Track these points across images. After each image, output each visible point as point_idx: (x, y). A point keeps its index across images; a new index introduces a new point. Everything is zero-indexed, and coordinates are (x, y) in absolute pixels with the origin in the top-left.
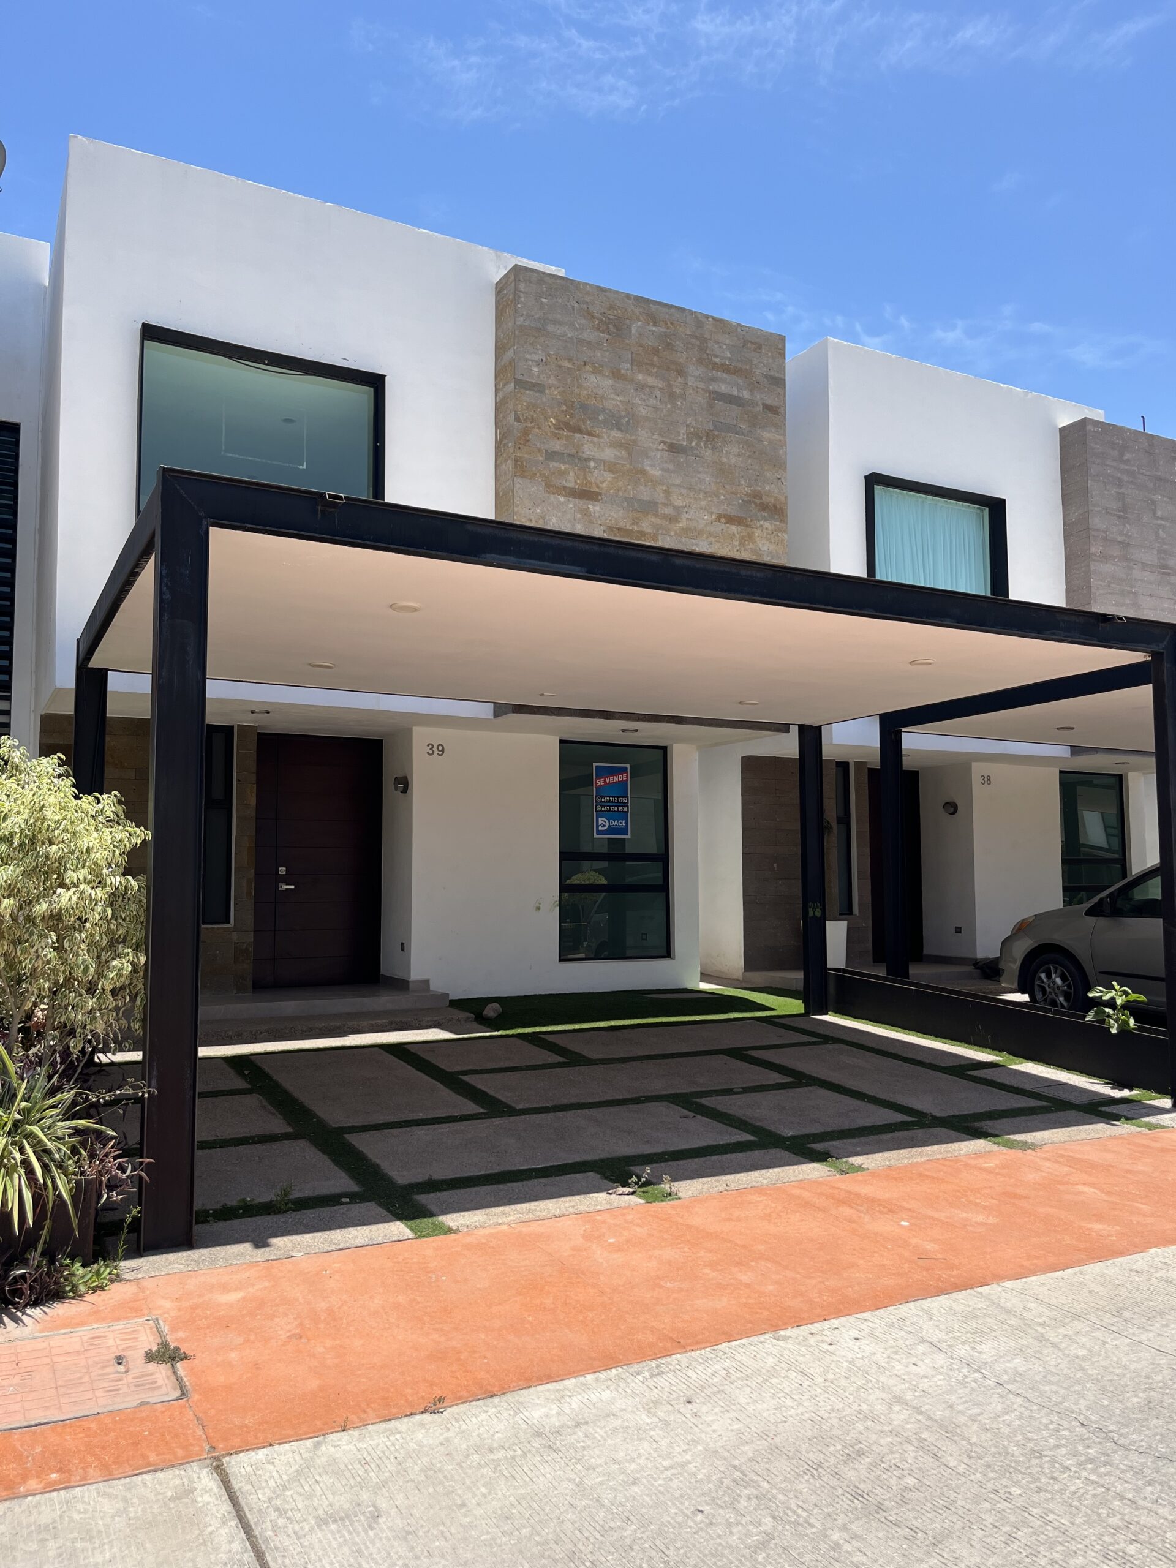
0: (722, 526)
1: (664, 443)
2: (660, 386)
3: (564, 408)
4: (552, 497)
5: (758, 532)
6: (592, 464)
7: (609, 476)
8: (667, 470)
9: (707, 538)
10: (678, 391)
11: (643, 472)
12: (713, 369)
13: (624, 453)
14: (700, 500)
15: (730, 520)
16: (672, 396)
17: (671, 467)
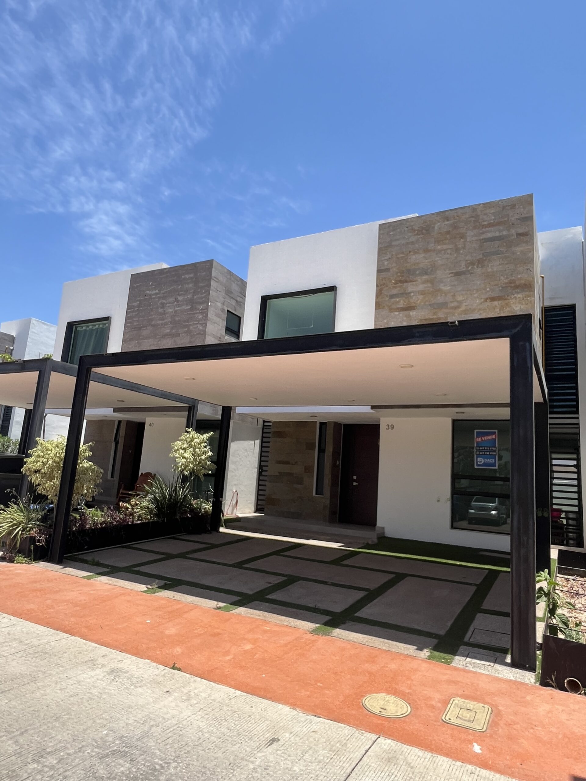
0: (488, 303)
1: (452, 273)
2: (450, 247)
3: (399, 274)
4: (392, 314)
5: (512, 301)
6: (412, 294)
7: (421, 297)
8: (454, 285)
9: (478, 311)
10: (460, 246)
11: (440, 290)
12: (482, 228)
13: (429, 285)
14: (474, 294)
15: (493, 299)
16: (457, 250)
17: (456, 283)
